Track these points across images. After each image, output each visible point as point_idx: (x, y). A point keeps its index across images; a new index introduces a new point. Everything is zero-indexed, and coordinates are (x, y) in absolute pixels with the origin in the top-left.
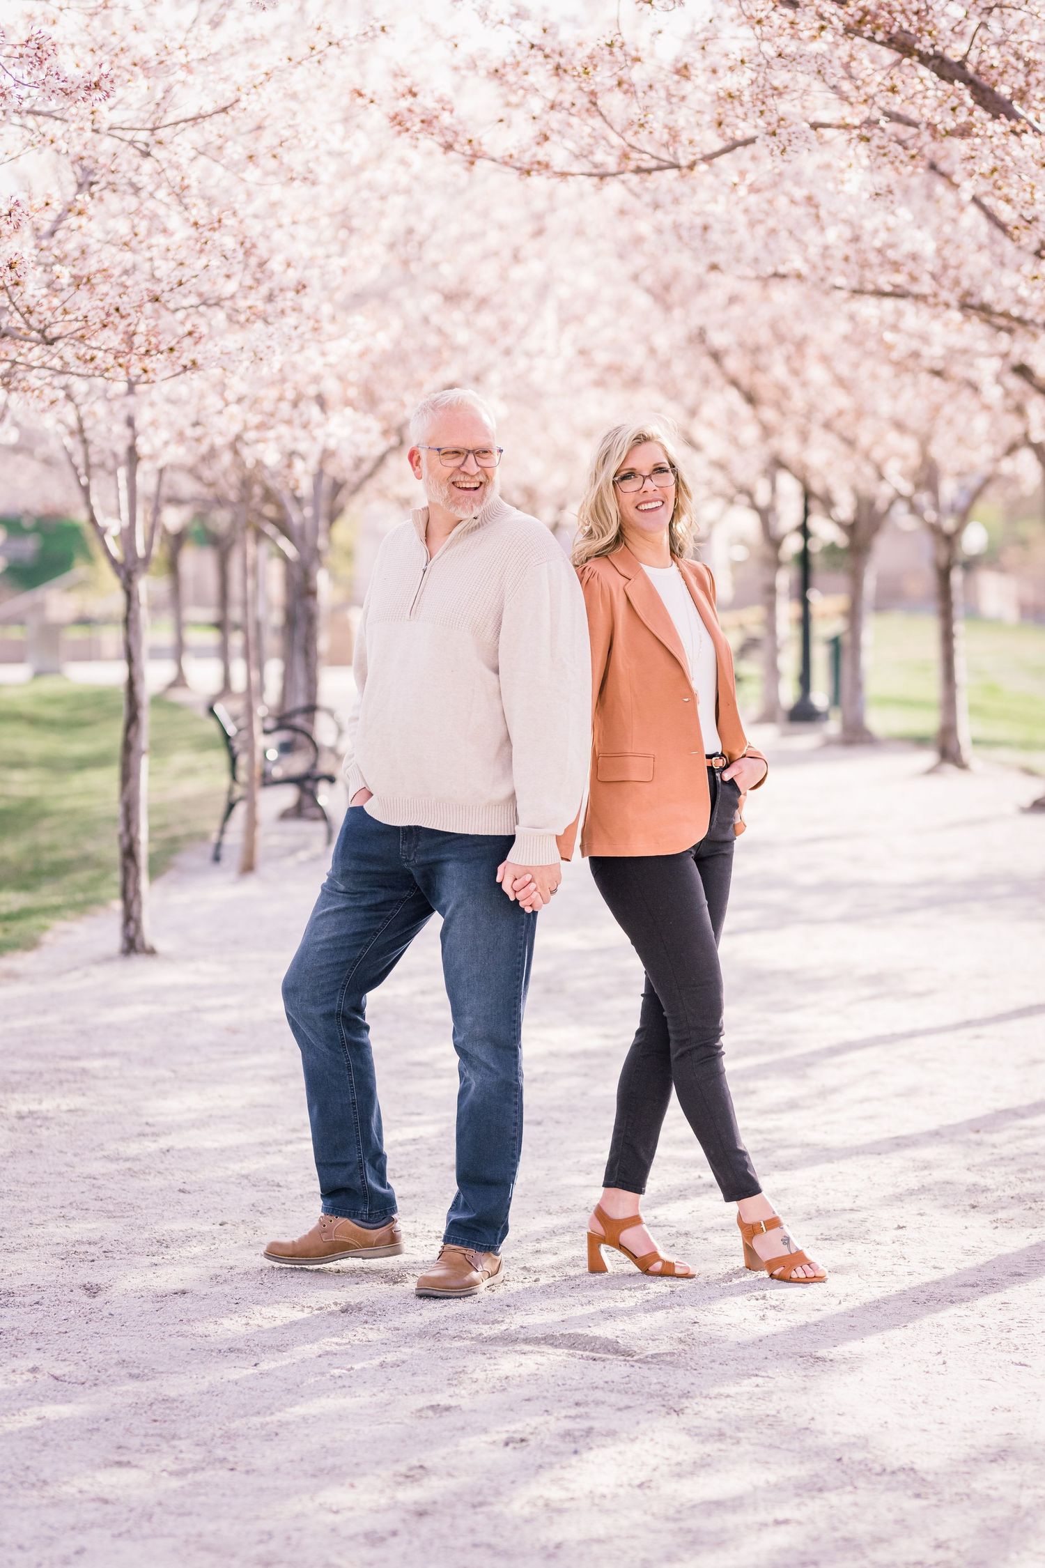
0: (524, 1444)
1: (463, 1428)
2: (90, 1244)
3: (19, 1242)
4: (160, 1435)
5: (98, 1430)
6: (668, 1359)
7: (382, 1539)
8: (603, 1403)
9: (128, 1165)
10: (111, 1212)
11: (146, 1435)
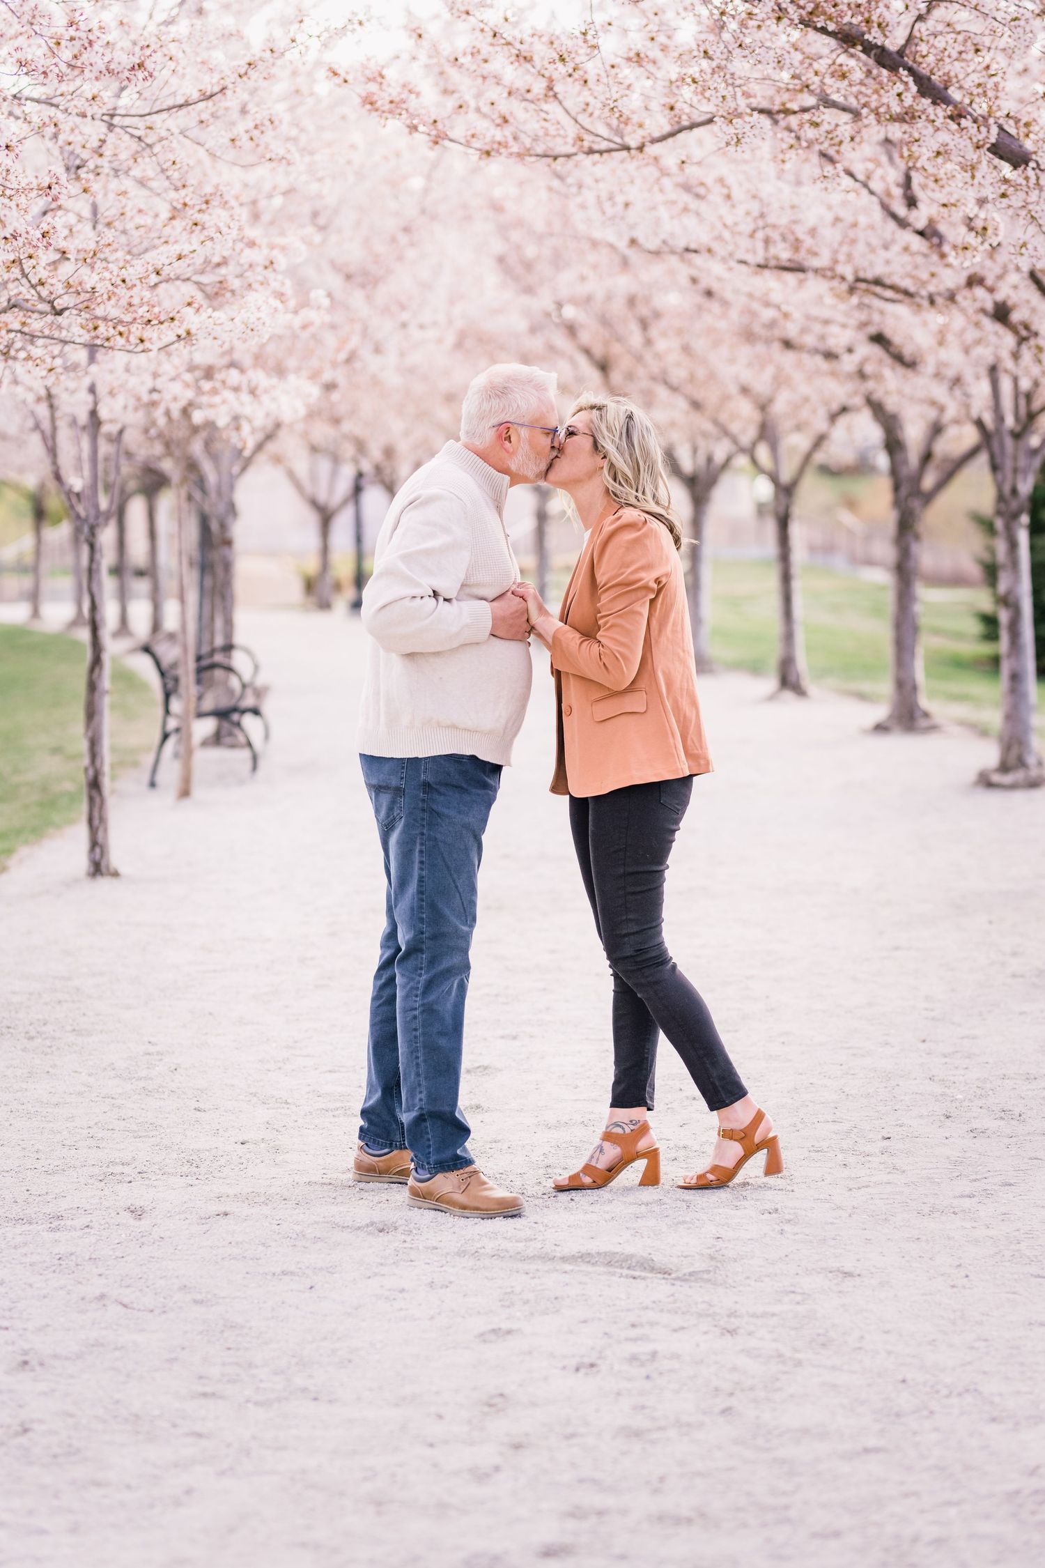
0: (594, 1369)
1: (530, 1353)
2: (123, 1164)
3: (55, 1164)
4: (237, 1364)
5: (176, 1359)
6: (706, 1276)
7: (487, 1475)
8: (657, 1324)
9: (141, 1084)
10: (135, 1131)
11: (224, 1364)
